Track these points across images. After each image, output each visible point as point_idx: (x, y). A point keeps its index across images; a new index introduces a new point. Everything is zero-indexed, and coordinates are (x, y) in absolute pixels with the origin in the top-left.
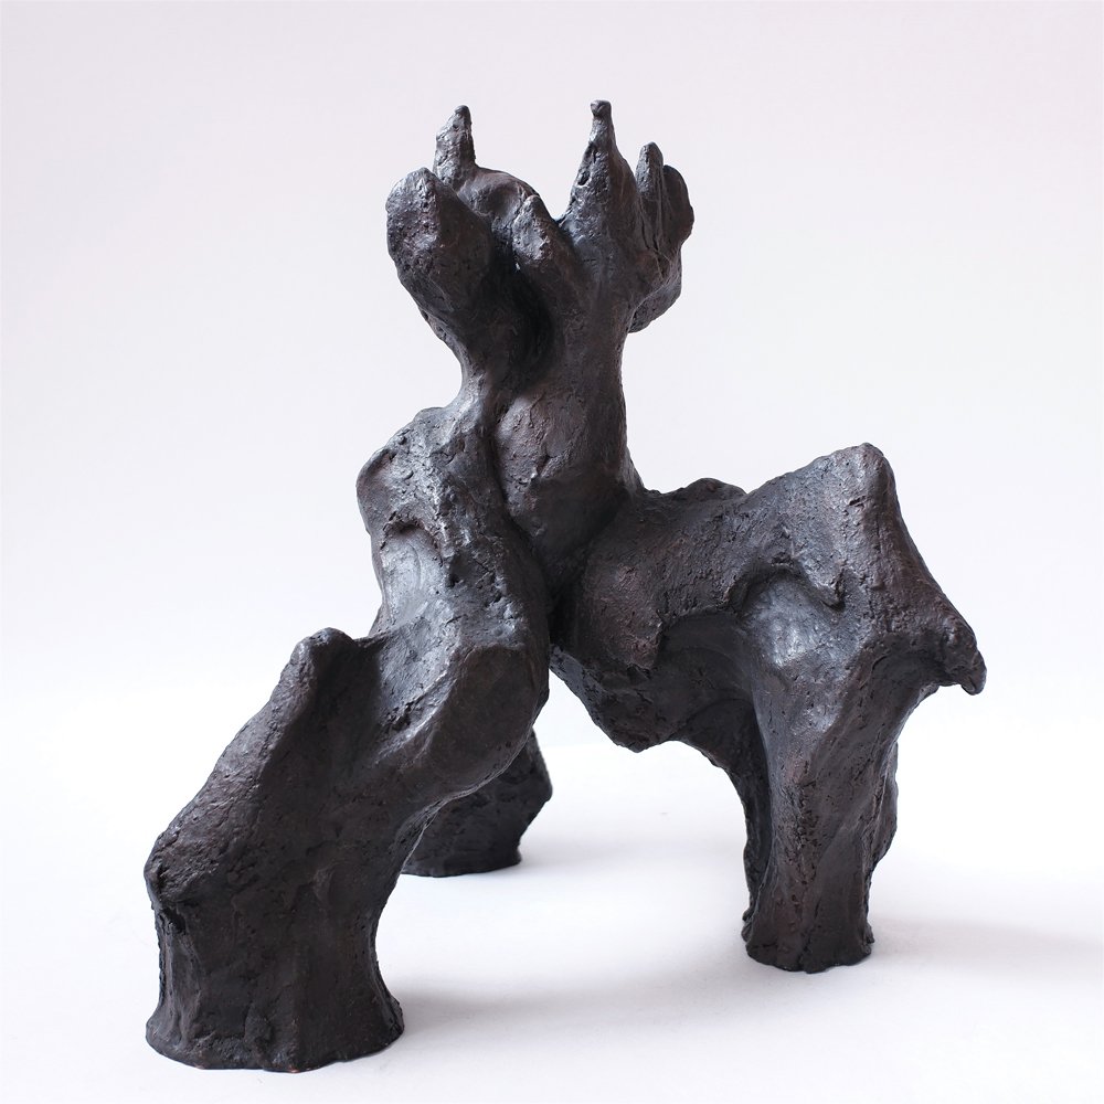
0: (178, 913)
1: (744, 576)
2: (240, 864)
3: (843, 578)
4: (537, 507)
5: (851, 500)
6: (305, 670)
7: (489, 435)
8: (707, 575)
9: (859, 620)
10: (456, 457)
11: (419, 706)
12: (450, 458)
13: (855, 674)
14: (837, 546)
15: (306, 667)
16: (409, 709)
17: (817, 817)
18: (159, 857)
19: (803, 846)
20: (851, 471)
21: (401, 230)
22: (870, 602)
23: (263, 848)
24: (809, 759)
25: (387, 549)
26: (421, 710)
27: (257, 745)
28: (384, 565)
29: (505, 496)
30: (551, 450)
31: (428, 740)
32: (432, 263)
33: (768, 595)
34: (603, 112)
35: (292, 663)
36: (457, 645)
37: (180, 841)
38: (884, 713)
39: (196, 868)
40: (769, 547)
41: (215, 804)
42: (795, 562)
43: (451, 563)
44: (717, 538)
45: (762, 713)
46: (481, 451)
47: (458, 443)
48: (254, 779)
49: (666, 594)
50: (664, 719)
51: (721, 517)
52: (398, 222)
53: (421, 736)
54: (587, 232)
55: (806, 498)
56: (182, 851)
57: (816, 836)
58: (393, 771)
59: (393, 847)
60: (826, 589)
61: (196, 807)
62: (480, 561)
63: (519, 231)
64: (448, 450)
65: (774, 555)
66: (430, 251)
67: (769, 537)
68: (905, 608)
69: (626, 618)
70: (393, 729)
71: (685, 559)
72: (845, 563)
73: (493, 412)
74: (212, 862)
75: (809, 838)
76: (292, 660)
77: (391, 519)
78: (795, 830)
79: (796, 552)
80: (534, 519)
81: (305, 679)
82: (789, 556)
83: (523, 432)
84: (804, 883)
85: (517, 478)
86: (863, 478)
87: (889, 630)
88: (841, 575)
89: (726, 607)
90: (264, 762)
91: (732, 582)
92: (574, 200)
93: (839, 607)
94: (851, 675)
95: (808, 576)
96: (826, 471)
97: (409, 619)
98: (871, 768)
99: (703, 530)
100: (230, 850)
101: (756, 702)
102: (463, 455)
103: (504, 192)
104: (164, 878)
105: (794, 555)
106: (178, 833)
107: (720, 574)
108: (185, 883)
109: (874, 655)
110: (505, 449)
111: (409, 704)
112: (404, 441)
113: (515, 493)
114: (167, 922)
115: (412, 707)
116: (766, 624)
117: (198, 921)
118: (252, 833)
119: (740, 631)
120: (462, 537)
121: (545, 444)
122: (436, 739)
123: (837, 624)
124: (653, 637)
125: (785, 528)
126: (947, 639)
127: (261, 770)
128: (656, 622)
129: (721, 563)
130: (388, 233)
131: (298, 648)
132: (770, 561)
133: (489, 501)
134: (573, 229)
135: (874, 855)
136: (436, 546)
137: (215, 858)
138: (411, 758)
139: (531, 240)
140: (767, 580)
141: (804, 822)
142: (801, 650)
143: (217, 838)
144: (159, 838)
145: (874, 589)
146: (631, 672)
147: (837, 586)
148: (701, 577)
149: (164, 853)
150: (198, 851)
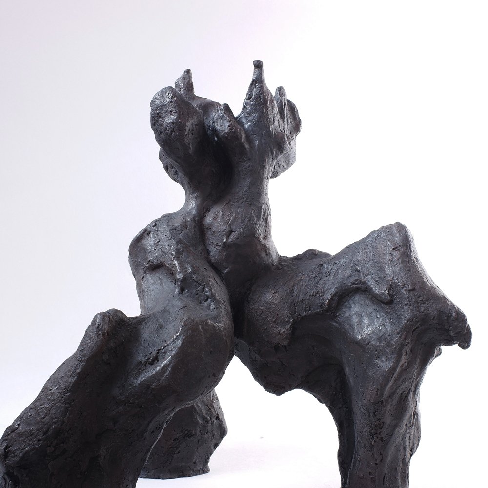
0: (15, 474)
1: (336, 293)
2: (55, 441)
3: (393, 287)
4: (226, 257)
5: (393, 248)
6: (100, 327)
7: (200, 223)
8: (316, 294)
9: (403, 308)
10: (183, 232)
11: (163, 351)
12: (180, 232)
13: (403, 337)
14: (387, 271)
15: (101, 326)
16: (158, 353)
17: (383, 423)
18: (6, 440)
19: (375, 441)
20: (391, 235)
21: (158, 114)
22: (408, 298)
23: (70, 432)
24: (379, 387)
25: (145, 279)
26: (165, 353)
27: (69, 371)
28: (143, 287)
29: (208, 252)
30: (234, 228)
31: (169, 369)
32: (173, 129)
33: (349, 303)
34: (258, 65)
35: (93, 325)
36: (185, 319)
37: (20, 429)
38: (418, 361)
39: (29, 444)
40: (349, 277)
41: (43, 406)
42: (364, 283)
43: (181, 281)
44: (320, 275)
45: (349, 367)
46: (196, 229)
47: (184, 225)
48: (67, 390)
49: (294, 304)
50: (294, 375)
51: (322, 265)
52: (156, 110)
53: (166, 366)
54: (252, 122)
55: (368, 251)
56: (20, 435)
57: (383, 435)
58: (148, 387)
59: (147, 435)
60: (383, 294)
61: (31, 409)
62: (197, 280)
63: (217, 119)
64: (179, 228)
65: (352, 281)
66: (173, 123)
67: (349, 272)
68: (427, 300)
69: (273, 317)
70: (149, 364)
71: (304, 286)
72: (393, 279)
73: (202, 212)
74: (39, 440)
75: (379, 436)
76: (92, 323)
77: (148, 264)
78: (370, 432)
79: (364, 277)
80: (224, 264)
81: (100, 332)
82: (361, 281)
83: (219, 219)
84: (376, 464)
85: (215, 243)
86: (398, 238)
87: (419, 312)
88: (391, 285)
89: (327, 310)
90: (73, 380)
91: (330, 297)
92: (244, 107)
93: (390, 303)
94: (400, 337)
95: (372, 289)
96: (378, 236)
97: (158, 309)
98: (411, 394)
99: (312, 272)
100: (50, 432)
101: (345, 361)
102: (187, 231)
103: (208, 106)
104: (8, 452)
105: (363, 280)
106: (19, 425)
107: (323, 293)
108: (21, 455)
109: (413, 325)
110: (209, 229)
111: (158, 350)
112: (155, 225)
113: (214, 251)
114: (8, 480)
115: (160, 352)
116: (349, 318)
117: (27, 479)
118: (64, 422)
119: (334, 323)
120: (187, 268)
121: (230, 224)
122: (173, 369)
123: (390, 312)
124: (288, 327)
125: (357, 267)
126: (451, 315)
127: (71, 385)
128: (290, 319)
129: (323, 288)
130: (151, 117)
131: (96, 316)
132: (350, 284)
133: (201, 253)
134: (244, 120)
135: (411, 450)
136: (173, 274)
137: (40, 438)
138: (159, 380)
139: (224, 123)
140: (348, 295)
141: (376, 426)
142: (370, 329)
143: (43, 425)
144: (7, 429)
145: (410, 291)
146: (277, 348)
147: (389, 291)
148: (313, 295)
149: (9, 437)
150: (31, 434)
